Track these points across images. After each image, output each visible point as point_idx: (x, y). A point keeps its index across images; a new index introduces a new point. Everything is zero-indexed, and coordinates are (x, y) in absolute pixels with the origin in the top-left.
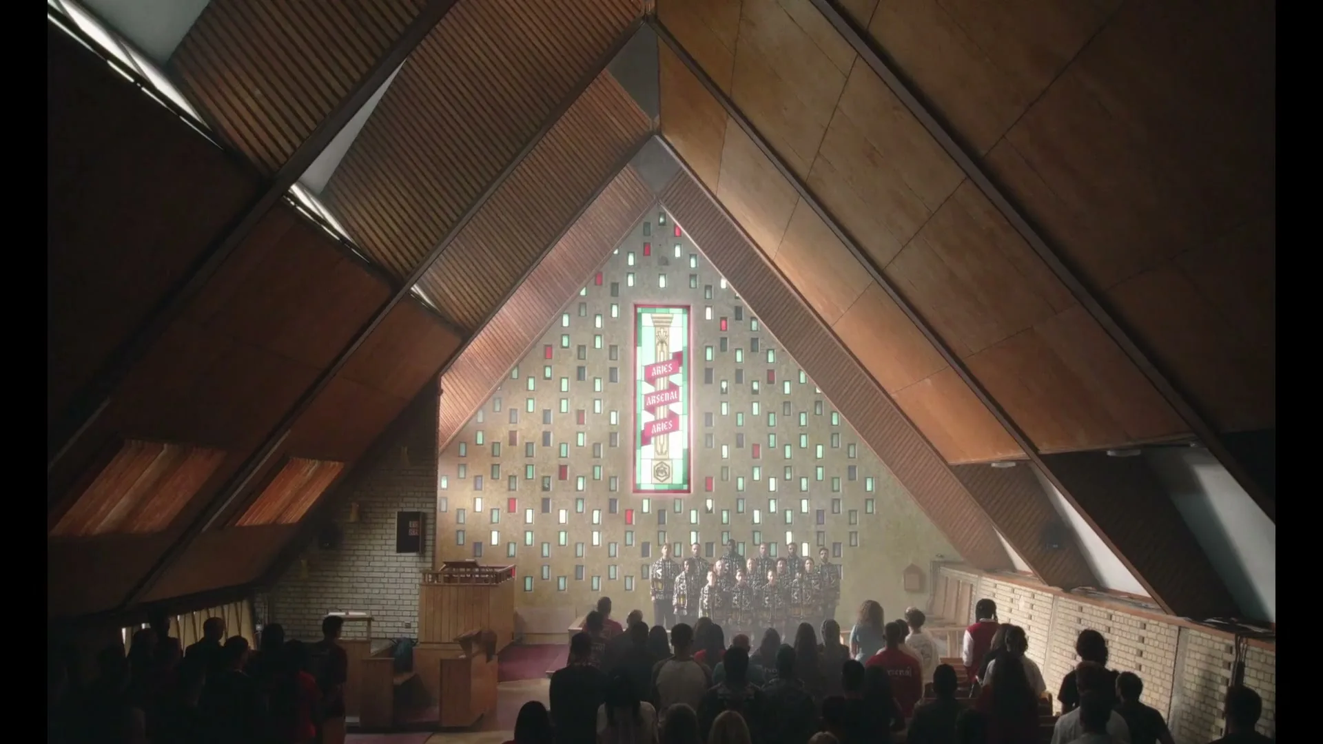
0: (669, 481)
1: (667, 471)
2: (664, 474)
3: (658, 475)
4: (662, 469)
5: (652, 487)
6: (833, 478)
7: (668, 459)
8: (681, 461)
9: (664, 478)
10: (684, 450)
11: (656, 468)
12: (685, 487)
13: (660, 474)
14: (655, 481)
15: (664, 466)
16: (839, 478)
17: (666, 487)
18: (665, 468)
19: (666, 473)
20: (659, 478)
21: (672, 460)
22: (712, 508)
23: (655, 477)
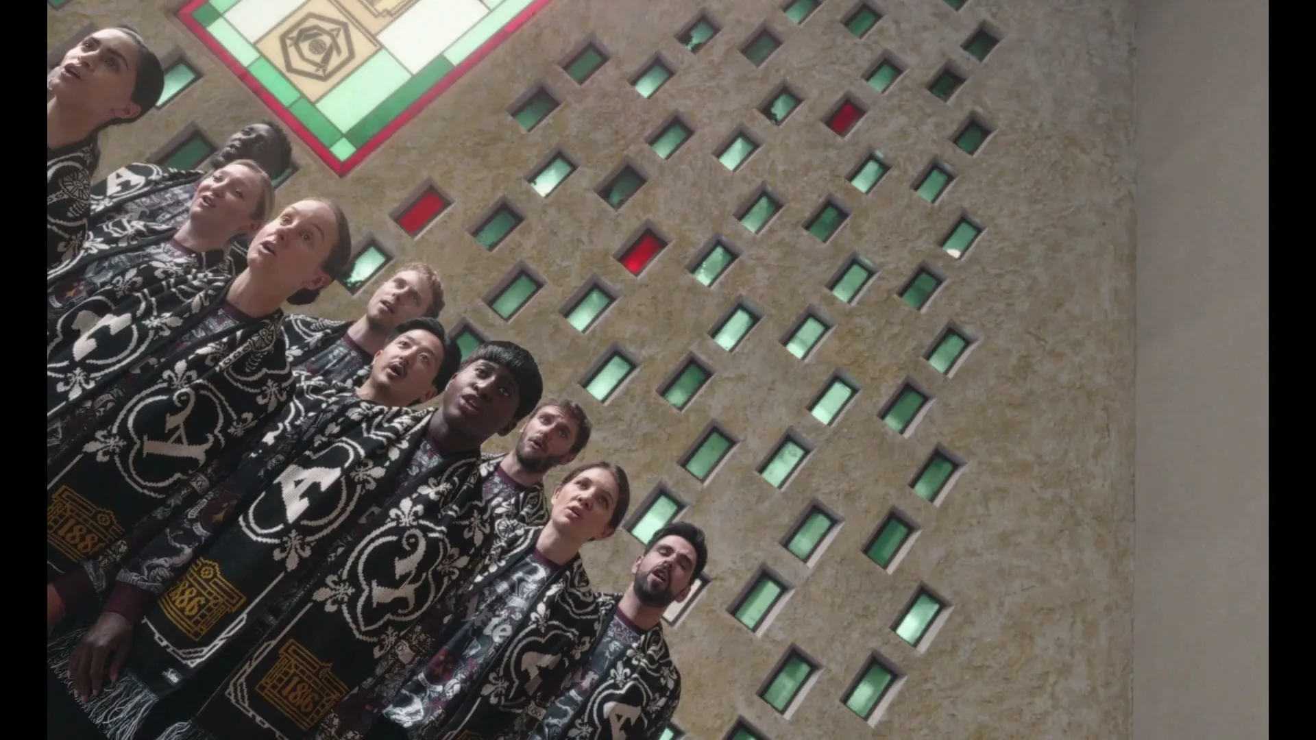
0: (312, 88)
1: (335, 60)
2: (318, 58)
3: (296, 43)
4: (327, 40)
5: (245, 56)
6: (816, 509)
7: (373, 38)
8: (401, 78)
9: (310, 69)
10: (441, 59)
11: (311, 22)
12: (343, 150)
13: (305, 46)
14: (272, 48)
15: (341, 40)
16: (834, 522)
17: (285, 95)
18: (335, 46)
19: (326, 59)
20: (292, 51)
21: (380, 47)
22: (363, 283)
23: (283, 39)
